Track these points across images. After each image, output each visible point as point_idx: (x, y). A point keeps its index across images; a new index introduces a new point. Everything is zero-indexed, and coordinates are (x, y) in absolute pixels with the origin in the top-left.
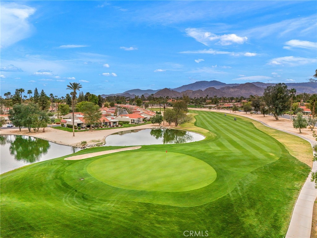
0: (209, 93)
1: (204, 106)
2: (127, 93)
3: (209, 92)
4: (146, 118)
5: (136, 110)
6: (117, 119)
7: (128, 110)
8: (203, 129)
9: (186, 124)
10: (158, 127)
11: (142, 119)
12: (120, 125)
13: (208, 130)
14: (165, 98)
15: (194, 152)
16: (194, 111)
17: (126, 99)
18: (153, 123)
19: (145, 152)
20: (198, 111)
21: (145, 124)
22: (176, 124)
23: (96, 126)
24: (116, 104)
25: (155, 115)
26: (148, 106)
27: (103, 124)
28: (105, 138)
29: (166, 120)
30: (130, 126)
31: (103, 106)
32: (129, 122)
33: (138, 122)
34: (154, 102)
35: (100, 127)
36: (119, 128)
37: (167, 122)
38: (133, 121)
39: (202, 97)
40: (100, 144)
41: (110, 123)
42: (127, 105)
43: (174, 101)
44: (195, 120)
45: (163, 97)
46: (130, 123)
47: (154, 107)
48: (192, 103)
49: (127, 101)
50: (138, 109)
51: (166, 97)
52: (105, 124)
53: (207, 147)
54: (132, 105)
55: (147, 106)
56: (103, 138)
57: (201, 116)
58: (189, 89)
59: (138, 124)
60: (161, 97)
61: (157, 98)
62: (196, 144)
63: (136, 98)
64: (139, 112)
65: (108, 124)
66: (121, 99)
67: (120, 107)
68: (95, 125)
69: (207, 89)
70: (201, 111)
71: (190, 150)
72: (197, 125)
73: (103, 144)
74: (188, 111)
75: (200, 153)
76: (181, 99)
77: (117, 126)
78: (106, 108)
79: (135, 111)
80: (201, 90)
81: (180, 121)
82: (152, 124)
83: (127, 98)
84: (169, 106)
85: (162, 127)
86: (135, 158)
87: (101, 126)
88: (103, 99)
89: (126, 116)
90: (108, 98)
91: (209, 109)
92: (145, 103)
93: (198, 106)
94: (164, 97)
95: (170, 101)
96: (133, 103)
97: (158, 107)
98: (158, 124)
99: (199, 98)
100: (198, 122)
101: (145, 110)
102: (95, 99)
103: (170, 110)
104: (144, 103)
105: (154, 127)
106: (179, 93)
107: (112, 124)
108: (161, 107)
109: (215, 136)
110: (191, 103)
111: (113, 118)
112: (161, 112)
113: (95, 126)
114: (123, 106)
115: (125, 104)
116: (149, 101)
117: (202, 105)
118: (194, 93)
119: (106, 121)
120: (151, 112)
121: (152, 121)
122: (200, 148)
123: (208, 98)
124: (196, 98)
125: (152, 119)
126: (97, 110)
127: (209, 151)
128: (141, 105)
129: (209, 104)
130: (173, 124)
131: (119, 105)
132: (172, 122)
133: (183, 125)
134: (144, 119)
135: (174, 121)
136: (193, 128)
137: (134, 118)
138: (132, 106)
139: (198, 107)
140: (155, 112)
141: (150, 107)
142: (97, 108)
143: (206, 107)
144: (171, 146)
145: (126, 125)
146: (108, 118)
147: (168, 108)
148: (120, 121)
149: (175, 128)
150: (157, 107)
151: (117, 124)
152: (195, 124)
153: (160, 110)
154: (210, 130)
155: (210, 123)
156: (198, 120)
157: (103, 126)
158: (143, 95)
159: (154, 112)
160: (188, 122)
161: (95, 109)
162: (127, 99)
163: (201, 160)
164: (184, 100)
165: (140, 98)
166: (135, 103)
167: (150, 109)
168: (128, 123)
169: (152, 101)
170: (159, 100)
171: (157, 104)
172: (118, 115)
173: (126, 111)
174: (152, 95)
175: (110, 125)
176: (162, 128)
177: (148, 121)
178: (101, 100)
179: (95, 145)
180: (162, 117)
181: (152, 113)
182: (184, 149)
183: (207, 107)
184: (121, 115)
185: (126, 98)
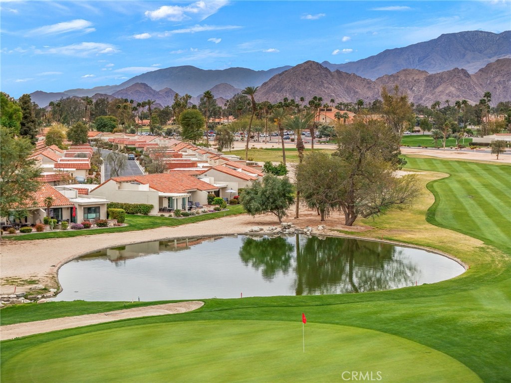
0: (499, 83)
1: (475, 140)
2: (140, 83)
3: (497, 80)
4: (224, 189)
5: (181, 156)
6: (101, 195)
7: (147, 156)
8: (462, 236)
9: (394, 217)
10: (271, 227)
11: (203, 196)
12: (115, 222)
13: (482, 239)
14: (306, 103)
15: (415, 321)
16: (430, 161)
17: (135, 109)
18: (249, 211)
19: (219, 322)
20: (445, 162)
21: (219, 217)
22: (347, 215)
23: (18, 221)
24: (93, 134)
25: (261, 179)
26: (231, 140)
27: (44, 214)
28: (55, 269)
29: (309, 197)
30: (154, 225)
31: (41, 139)
32: (151, 207)
33: (187, 207)
34: (258, 122)
35: (33, 225)
36: (112, 231)
37: (312, 205)
38: (165, 204)
39: (465, 102)
40: (39, 293)
41: (72, 209)
42: (142, 138)
43: (346, 117)
44: (429, 200)
45: (297, 100)
46: (155, 212)
47: (258, 146)
48: (425, 125)
49: (141, 118)
50: (190, 152)
51: (308, 99)
52: (52, 215)
53: (467, 305)
54: (159, 135)
55: (225, 141)
56: (48, 271)
57: (459, 181)
58: (411, 68)
59: (186, 217)
60: (286, 100)
61: (270, 107)
62: (426, 293)
63: (177, 105)
64: (193, 164)
65: (66, 215)
66: (113, 112)
67: (110, 146)
68: (12, 218)
69: (489, 66)
70: (459, 162)
71: (397, 314)
72: (438, 218)
73: (48, 294)
74: (399, 162)
75: (436, 324)
76: (375, 108)
77: (102, 224)
78: (53, 151)
79: (173, 160)
80: (464, 72)
81: (365, 202)
82: (248, 217)
83: (139, 105)
84: (324, 139)
85: (289, 226)
86: (181, 342)
87: (38, 222)
88: (40, 112)
89: (139, 183)
90: (58, 105)
91: (493, 152)
92: (219, 127)
93: (447, 142)
94: (302, 99)
95: (326, 119)
96: (165, 128)
97: (276, 146)
98: (271, 217)
99: (452, 104)
100: (441, 206)
101: (217, 157)
102: (11, 110)
103: (324, 156)
104: (211, 127)
105: (256, 228)
106: (369, 83)
107: (80, 217)
108: (287, 146)
109: (505, 262)
110: (417, 128)
111: (86, 193)
112: (288, 164)
113: (15, 225)
114: (122, 142)
115: (133, 132)
116: (236, 117)
117: (465, 136)
118: (432, 82)
119: (56, 204)
120: (243, 165)
121: (249, 201)
122: (439, 309)
123: (493, 105)
124: (441, 107)
125: (248, 193)
126: (20, 156)
127: (474, 318)
128: (200, 136)
129: (496, 131)
130: (337, 215)
131: (106, 137)
132: (332, 206)
133: (379, 218)
134: (215, 197)
135: (341, 204)
136: (420, 231)
137: (171, 191)
138: (161, 141)
139: (450, 145)
140: (262, 164)
141: (239, 146)
142: (21, 151)
143: (481, 145)
144: (324, 302)
145: (139, 220)
146: (64, 189)
147: (316, 146)
148: (115, 201)
149: (346, 233)
150: (269, 146)
151: (103, 217)
152: (431, 216)
153: (284, 156)
154: (487, 241)
155: (491, 213)
156: (442, 198)
157: (46, 222)
158: (208, 95)
159: (257, 166)
160: (401, 209)
161: (16, 153)
162: (141, 109)
163: (439, 350)
164: (387, 113)
165: (194, 107)
166: (175, 127)
167: (237, 152)
168: (145, 210)
169: (246, 119)
170: (278, 114)
171: (270, 131)
172: (103, 180)
173: (138, 163)
174: (250, 91)
175: (73, 219)
176: (290, 234)
177: (232, 203)
178: (33, 115)
179: (18, 297)
180: (290, 186)
181: (248, 168)
182: (375, 313)
183: (487, 145)
184: (118, 179)
185: (135, 105)
